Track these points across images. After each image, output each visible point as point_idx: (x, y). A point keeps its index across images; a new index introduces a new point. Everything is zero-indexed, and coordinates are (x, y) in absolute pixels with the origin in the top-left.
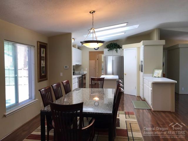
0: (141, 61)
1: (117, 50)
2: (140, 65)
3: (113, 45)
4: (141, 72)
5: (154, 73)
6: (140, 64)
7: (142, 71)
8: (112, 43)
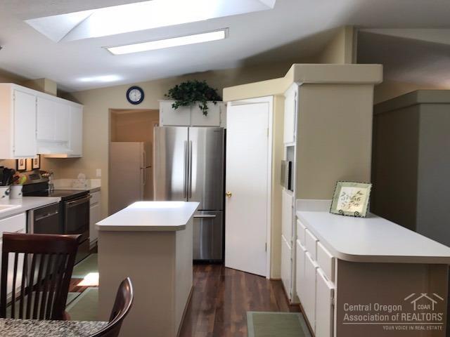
0: (288, 148)
1: (206, 108)
2: (283, 162)
3: (191, 89)
4: (285, 190)
5: (337, 197)
6: (285, 159)
7: (289, 188)
8: (192, 81)
